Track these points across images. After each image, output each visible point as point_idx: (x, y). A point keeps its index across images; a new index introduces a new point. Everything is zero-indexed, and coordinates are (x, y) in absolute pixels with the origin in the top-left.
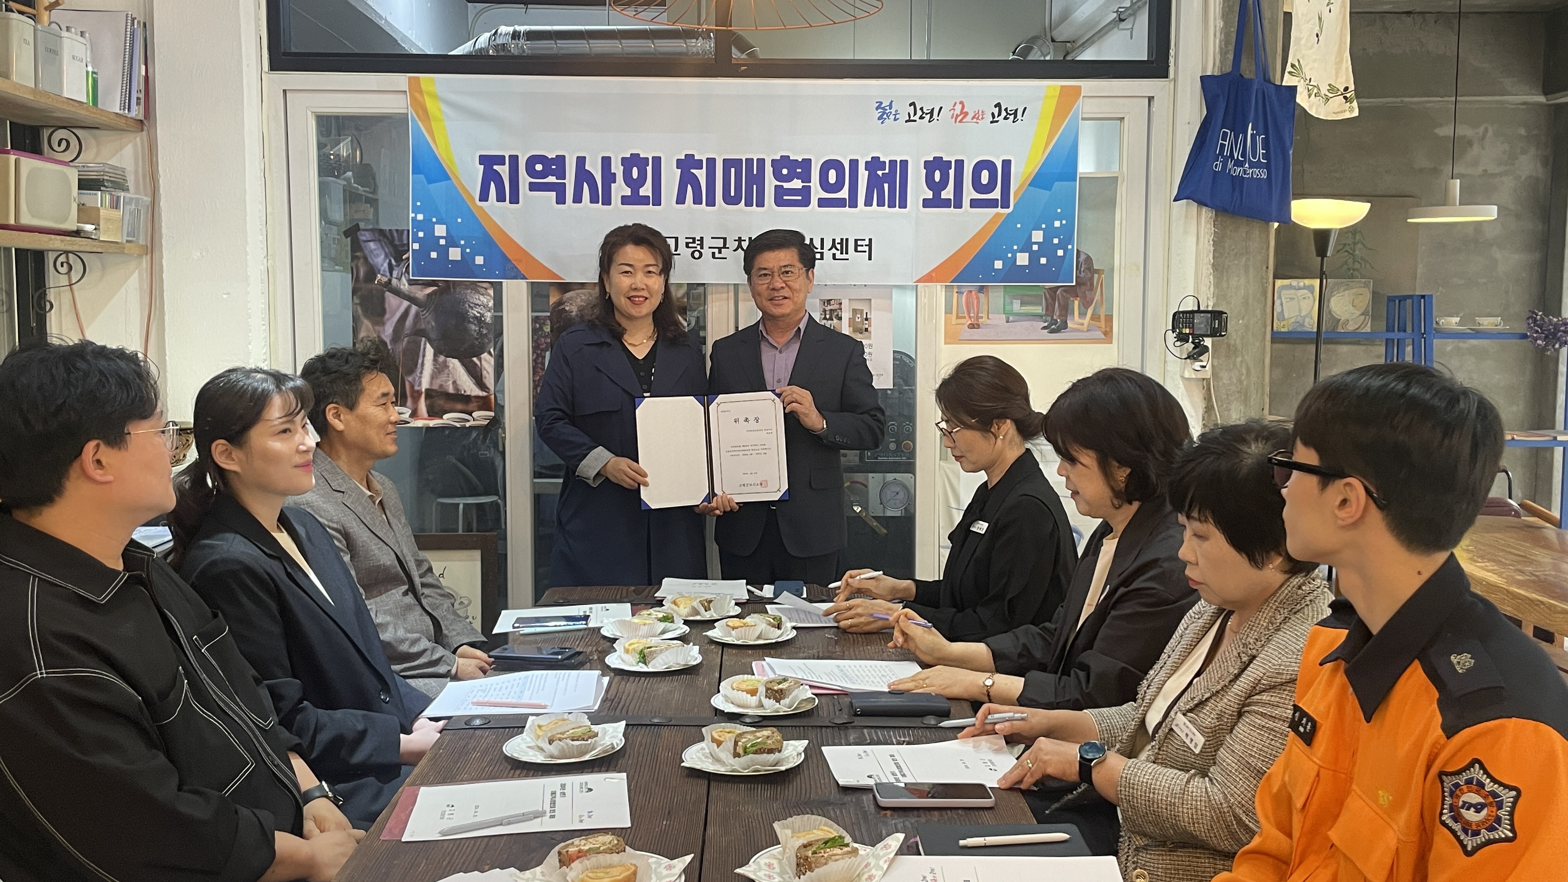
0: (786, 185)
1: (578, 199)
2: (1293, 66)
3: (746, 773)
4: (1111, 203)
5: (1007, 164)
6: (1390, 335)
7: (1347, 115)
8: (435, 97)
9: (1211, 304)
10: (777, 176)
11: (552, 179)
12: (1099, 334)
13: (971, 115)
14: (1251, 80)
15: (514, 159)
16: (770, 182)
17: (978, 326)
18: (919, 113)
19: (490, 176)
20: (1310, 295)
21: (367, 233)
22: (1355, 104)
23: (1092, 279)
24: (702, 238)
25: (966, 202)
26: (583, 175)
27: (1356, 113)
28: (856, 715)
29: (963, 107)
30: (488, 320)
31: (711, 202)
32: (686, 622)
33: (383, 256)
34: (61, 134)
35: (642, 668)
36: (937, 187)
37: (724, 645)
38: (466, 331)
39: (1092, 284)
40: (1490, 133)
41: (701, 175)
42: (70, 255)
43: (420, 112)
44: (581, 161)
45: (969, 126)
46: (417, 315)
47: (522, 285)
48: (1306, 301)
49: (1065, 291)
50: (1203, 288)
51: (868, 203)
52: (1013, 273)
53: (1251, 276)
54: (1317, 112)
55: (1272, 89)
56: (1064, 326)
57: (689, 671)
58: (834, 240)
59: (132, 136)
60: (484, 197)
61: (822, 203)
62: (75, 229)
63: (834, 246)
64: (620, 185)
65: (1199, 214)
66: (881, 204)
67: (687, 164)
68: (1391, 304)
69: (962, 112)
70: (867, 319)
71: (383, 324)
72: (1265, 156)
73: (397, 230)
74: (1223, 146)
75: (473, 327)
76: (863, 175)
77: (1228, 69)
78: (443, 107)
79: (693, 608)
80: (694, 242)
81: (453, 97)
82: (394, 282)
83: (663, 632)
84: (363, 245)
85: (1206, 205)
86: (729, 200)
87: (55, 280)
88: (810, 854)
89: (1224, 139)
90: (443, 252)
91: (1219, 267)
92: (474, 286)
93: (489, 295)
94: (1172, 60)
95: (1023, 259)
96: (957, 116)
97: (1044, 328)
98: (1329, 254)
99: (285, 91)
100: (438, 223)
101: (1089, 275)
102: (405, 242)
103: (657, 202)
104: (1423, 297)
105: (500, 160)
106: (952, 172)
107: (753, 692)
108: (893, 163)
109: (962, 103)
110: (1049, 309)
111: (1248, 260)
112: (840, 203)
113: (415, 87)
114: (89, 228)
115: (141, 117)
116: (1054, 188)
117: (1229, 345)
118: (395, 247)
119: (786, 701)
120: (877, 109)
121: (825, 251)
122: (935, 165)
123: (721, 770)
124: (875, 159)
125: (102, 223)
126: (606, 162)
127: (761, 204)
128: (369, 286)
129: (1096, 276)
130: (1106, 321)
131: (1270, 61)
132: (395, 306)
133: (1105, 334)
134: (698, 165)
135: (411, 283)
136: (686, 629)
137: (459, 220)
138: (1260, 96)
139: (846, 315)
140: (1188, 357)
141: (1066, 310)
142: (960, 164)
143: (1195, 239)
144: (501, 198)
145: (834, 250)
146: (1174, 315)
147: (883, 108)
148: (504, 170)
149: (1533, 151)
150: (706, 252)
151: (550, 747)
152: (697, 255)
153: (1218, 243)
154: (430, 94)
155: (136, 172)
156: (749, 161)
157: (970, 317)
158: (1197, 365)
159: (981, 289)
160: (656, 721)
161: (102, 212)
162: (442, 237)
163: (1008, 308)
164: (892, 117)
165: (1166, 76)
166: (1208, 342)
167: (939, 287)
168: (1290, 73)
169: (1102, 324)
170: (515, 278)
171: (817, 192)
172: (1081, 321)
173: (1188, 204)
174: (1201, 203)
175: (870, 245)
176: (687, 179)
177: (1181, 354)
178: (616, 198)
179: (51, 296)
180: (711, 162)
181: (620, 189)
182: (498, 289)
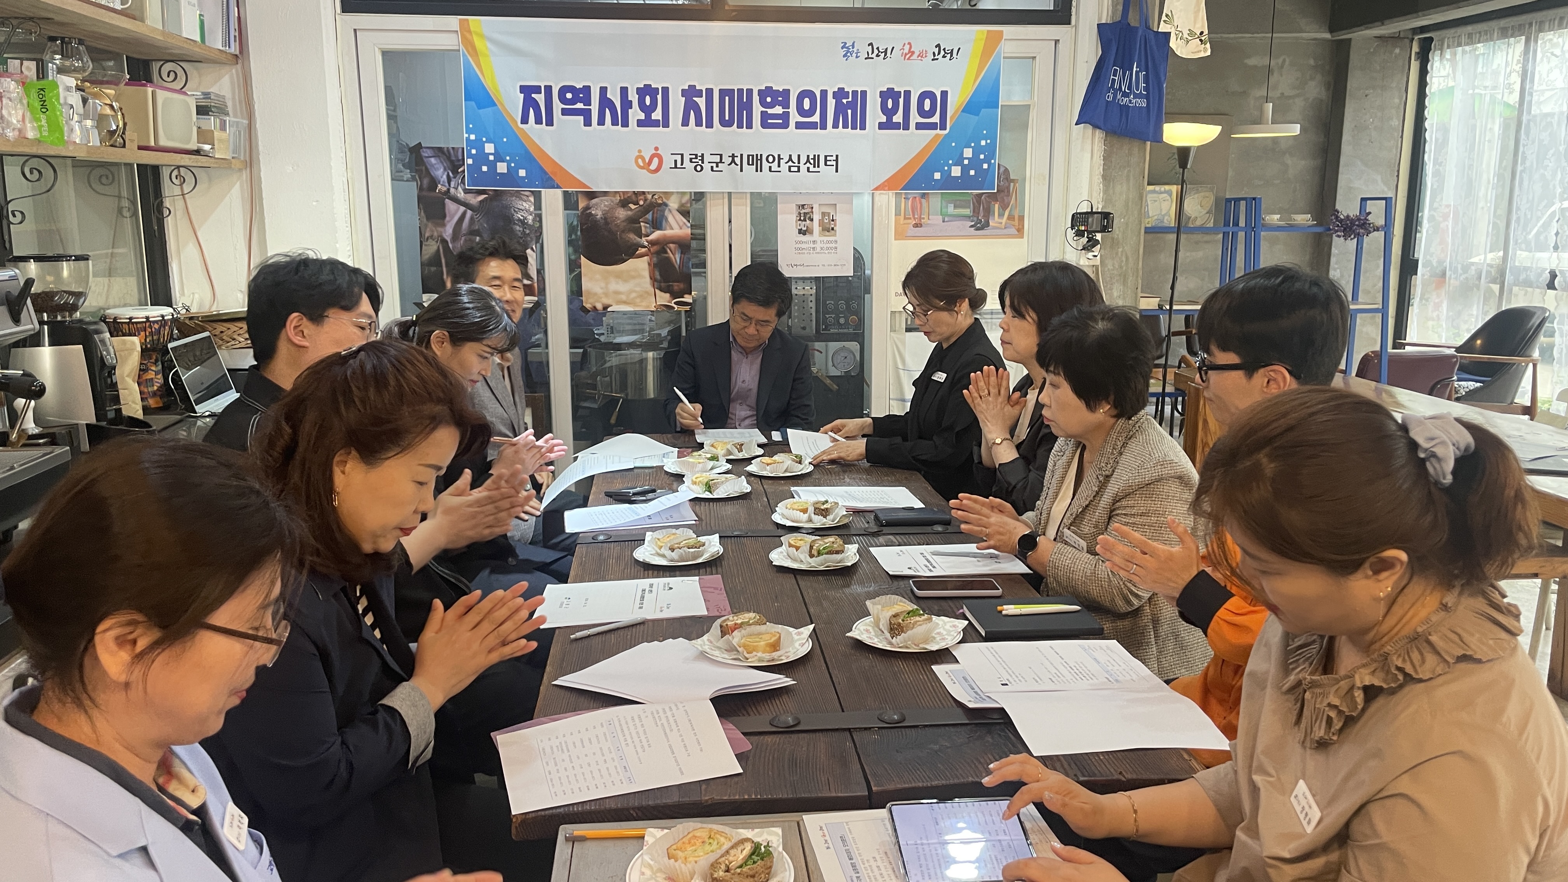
0: (770, 111)
1: (601, 122)
2: (1167, 16)
3: (822, 568)
4: (1025, 126)
5: (944, 94)
6: (1226, 229)
7: (1202, 55)
8: (481, 36)
9: (1100, 206)
10: (763, 103)
11: (580, 106)
12: (1013, 231)
13: (917, 53)
14: (1137, 28)
15: (548, 89)
16: (757, 108)
17: (921, 226)
18: (876, 52)
19: (529, 103)
20: (1168, 198)
21: (428, 150)
22: (1208, 45)
23: (1008, 188)
24: (703, 155)
25: (912, 125)
26: (605, 102)
27: (1208, 53)
28: (882, 526)
29: (911, 47)
30: (530, 222)
31: (710, 125)
32: (728, 461)
33: (442, 170)
34: (169, 66)
35: (707, 495)
36: (889, 113)
37: (761, 477)
38: (512, 231)
39: (1009, 191)
40: (1287, 63)
41: (701, 102)
42: (181, 169)
43: (470, 50)
44: (603, 90)
45: (915, 62)
46: (472, 218)
47: (559, 193)
48: (1166, 203)
49: (988, 197)
50: (1095, 194)
51: (835, 126)
52: (949, 182)
53: (1131, 184)
54: (1181, 53)
55: (1152, 36)
56: (987, 224)
57: (744, 497)
58: (808, 156)
59: (227, 68)
60: (525, 120)
61: (799, 125)
62: (196, 148)
63: (808, 161)
64: (636, 111)
65: (1093, 135)
66: (845, 126)
67: (690, 93)
68: (1229, 204)
69: (909, 51)
70: (833, 220)
71: (444, 225)
72: (1146, 89)
73: (453, 148)
74: (1114, 80)
75: (518, 228)
76: (831, 103)
77: (1118, 18)
78: (489, 45)
79: (728, 450)
80: (696, 158)
81: (496, 36)
82: (452, 191)
83: (712, 469)
84: (425, 160)
85: (1100, 128)
86: (724, 123)
87: (170, 189)
88: (900, 621)
89: (1115, 75)
90: (492, 166)
91: (1107, 178)
92: (518, 194)
93: (530, 201)
94: (1073, 10)
95: (956, 171)
96: (906, 54)
97: (972, 226)
98: (1189, 166)
99: (355, 30)
100: (486, 142)
101: (1007, 184)
102: (460, 158)
103: (666, 124)
104: (1254, 199)
105: (537, 89)
106: (901, 100)
107: (805, 511)
108: (855, 93)
109: (909, 44)
110: (976, 211)
111: (1129, 171)
112: (813, 126)
113: (464, 27)
114: (207, 147)
115: (237, 53)
116: (981, 114)
117: (1113, 239)
118: (452, 162)
119: (830, 517)
120: (842, 48)
121: (801, 165)
122: (888, 94)
123: (803, 567)
124: (841, 90)
125: (216, 142)
126: (624, 91)
127: (749, 126)
128: (432, 194)
129: (1012, 184)
130: (1019, 220)
131: (1150, 11)
132: (454, 211)
133: (1018, 230)
134: (699, 94)
135: (466, 191)
136: (729, 466)
137: (505, 140)
138: (1143, 42)
139: (817, 217)
140: (1084, 249)
141: (988, 212)
142: (908, 94)
143: (1089, 155)
144: (538, 121)
145: (808, 164)
146: (1073, 215)
147: (847, 48)
148: (540, 98)
149: (1319, 77)
150: (707, 166)
151: (673, 554)
152: (699, 168)
153: (1107, 158)
154: (477, 34)
155: (234, 98)
156: (740, 91)
157: (915, 219)
158: (1090, 255)
159: (924, 196)
160: (736, 533)
161: (216, 133)
162: (491, 154)
163: (944, 210)
164: (854, 55)
165: (1069, 23)
166: (1099, 236)
167: (891, 194)
168: (1165, 21)
169: (1016, 223)
170: (553, 187)
171: (795, 117)
172: (1000, 221)
173: (1084, 128)
174: (1096, 126)
175: (837, 160)
176: (690, 106)
177: (1077, 245)
178: (632, 121)
179: (167, 203)
180: (710, 92)
181: (636, 114)
182: (537, 196)
